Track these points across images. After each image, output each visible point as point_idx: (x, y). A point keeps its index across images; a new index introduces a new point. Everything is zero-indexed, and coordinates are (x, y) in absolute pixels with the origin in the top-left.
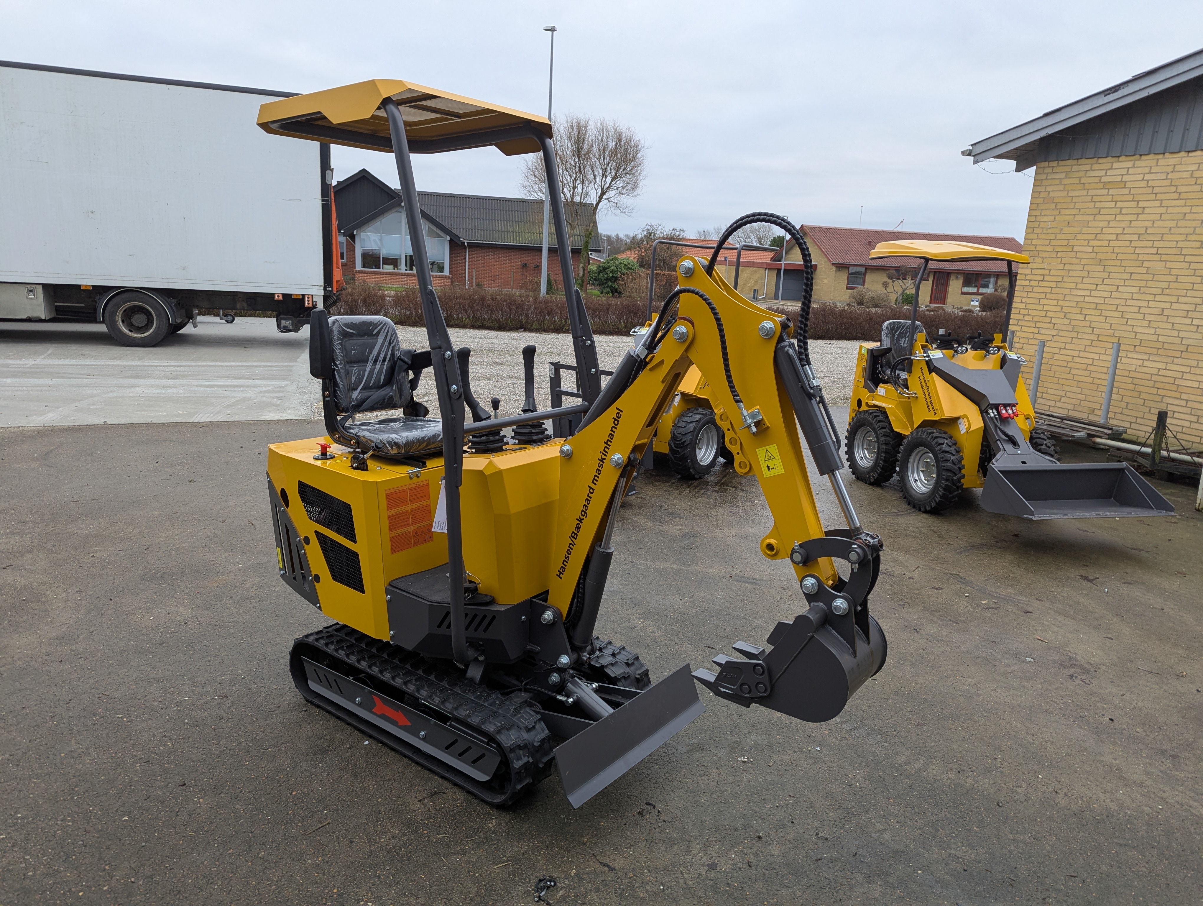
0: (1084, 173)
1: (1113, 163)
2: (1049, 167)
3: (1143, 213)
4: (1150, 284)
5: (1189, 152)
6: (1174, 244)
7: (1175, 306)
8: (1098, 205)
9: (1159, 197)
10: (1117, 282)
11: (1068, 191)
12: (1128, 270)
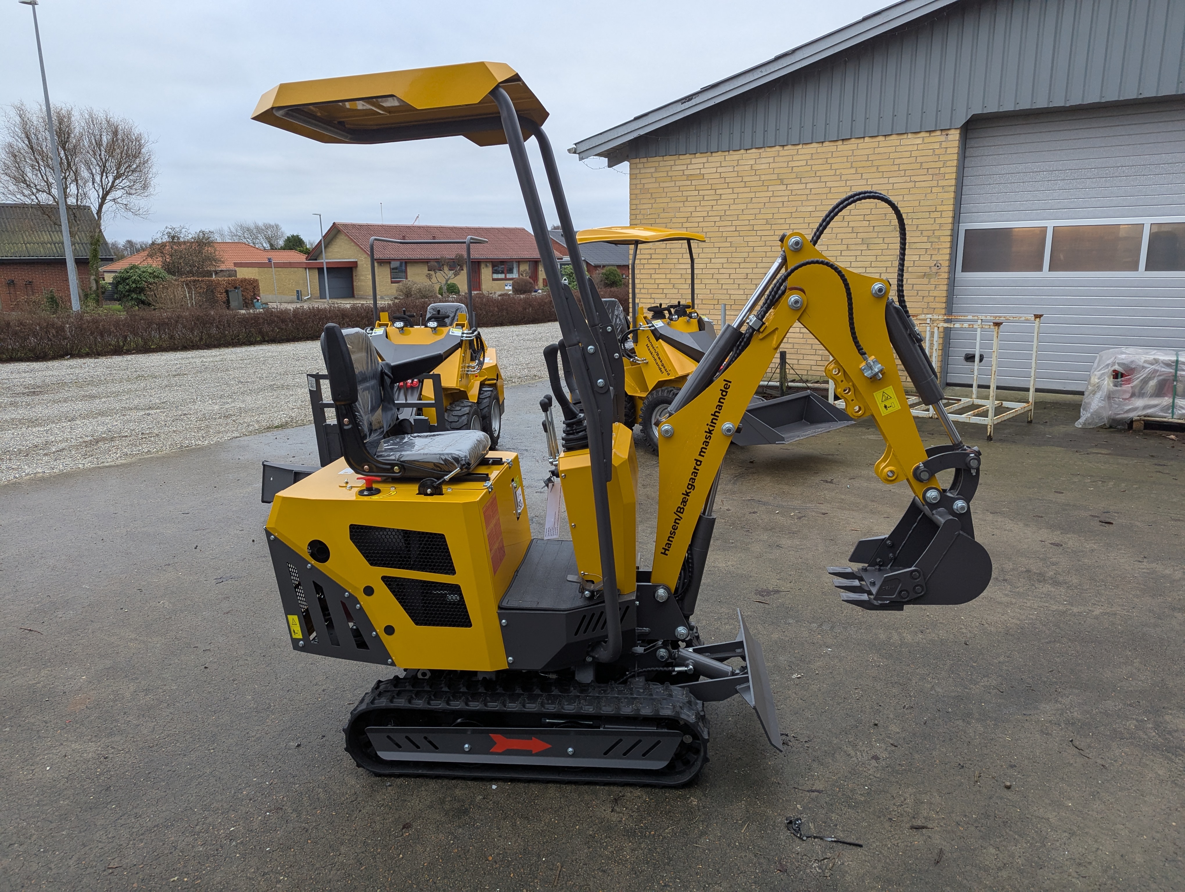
0: (669, 167)
1: (691, 159)
2: (640, 163)
3: (720, 199)
4: (734, 255)
5: (746, 150)
6: (747, 222)
7: (755, 271)
8: (685, 194)
9: (731, 185)
10: (710, 256)
11: (659, 183)
12: (716, 245)
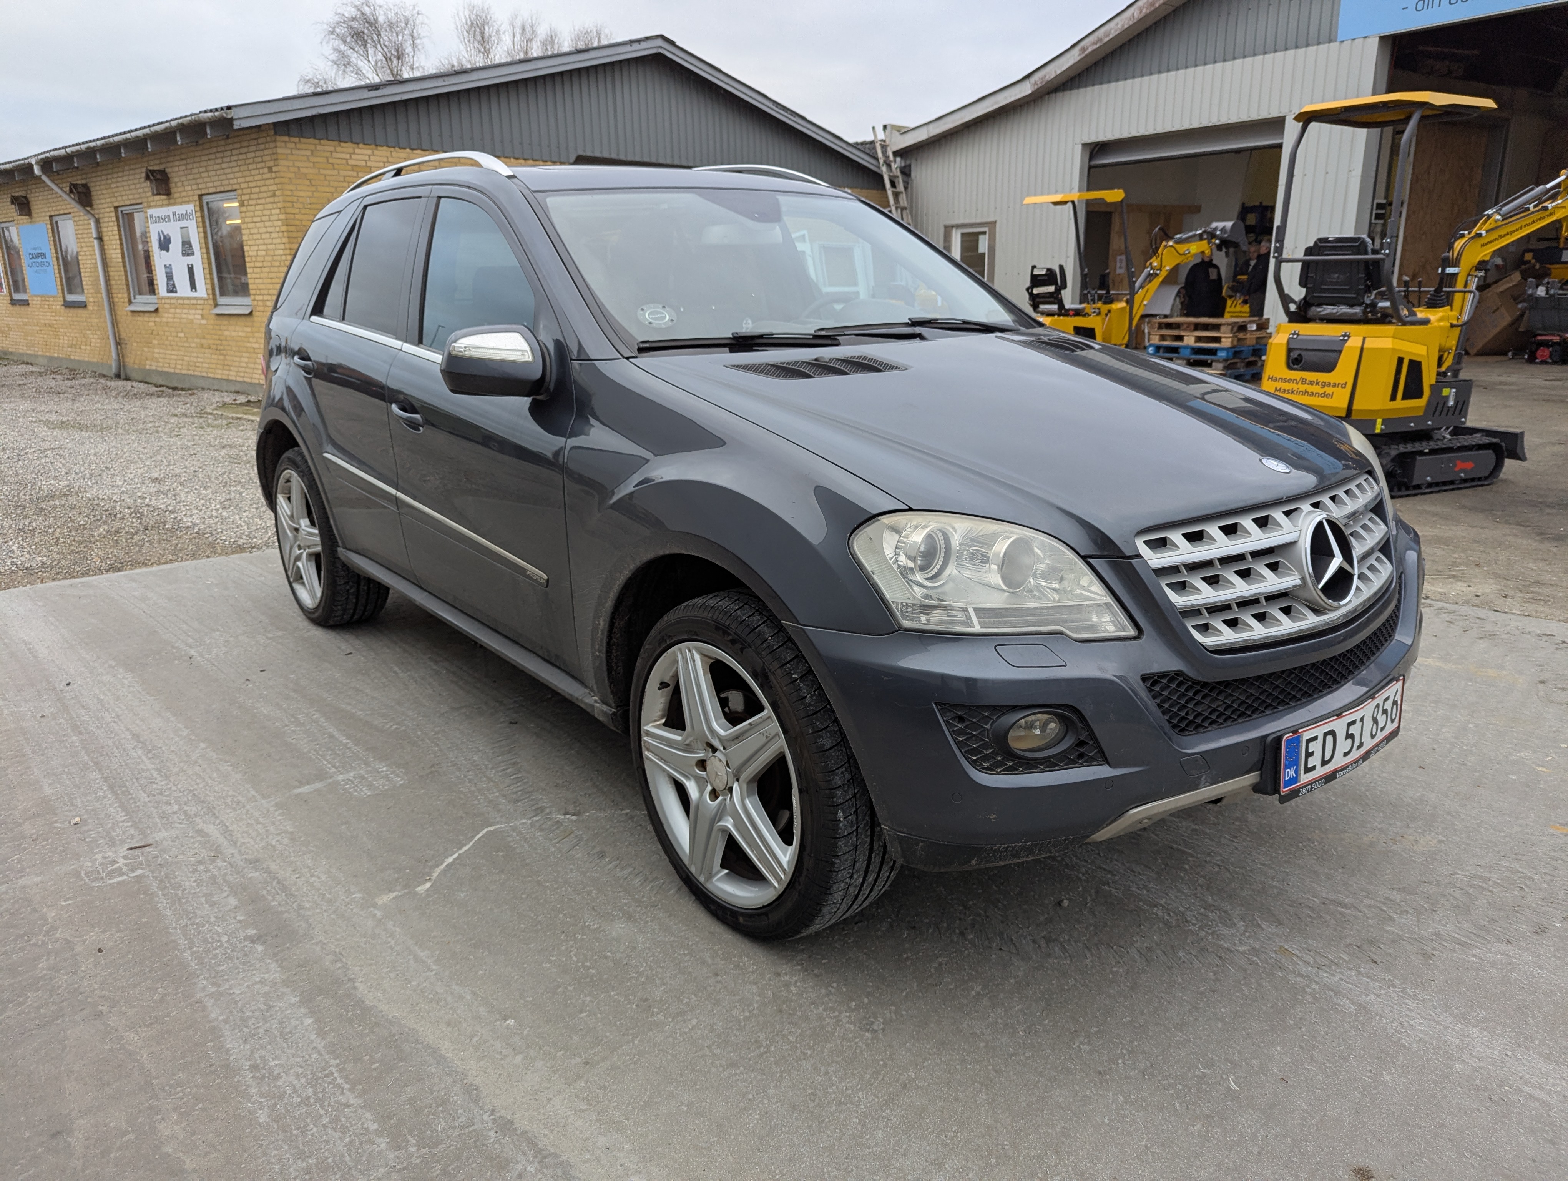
1: (354, 149)
